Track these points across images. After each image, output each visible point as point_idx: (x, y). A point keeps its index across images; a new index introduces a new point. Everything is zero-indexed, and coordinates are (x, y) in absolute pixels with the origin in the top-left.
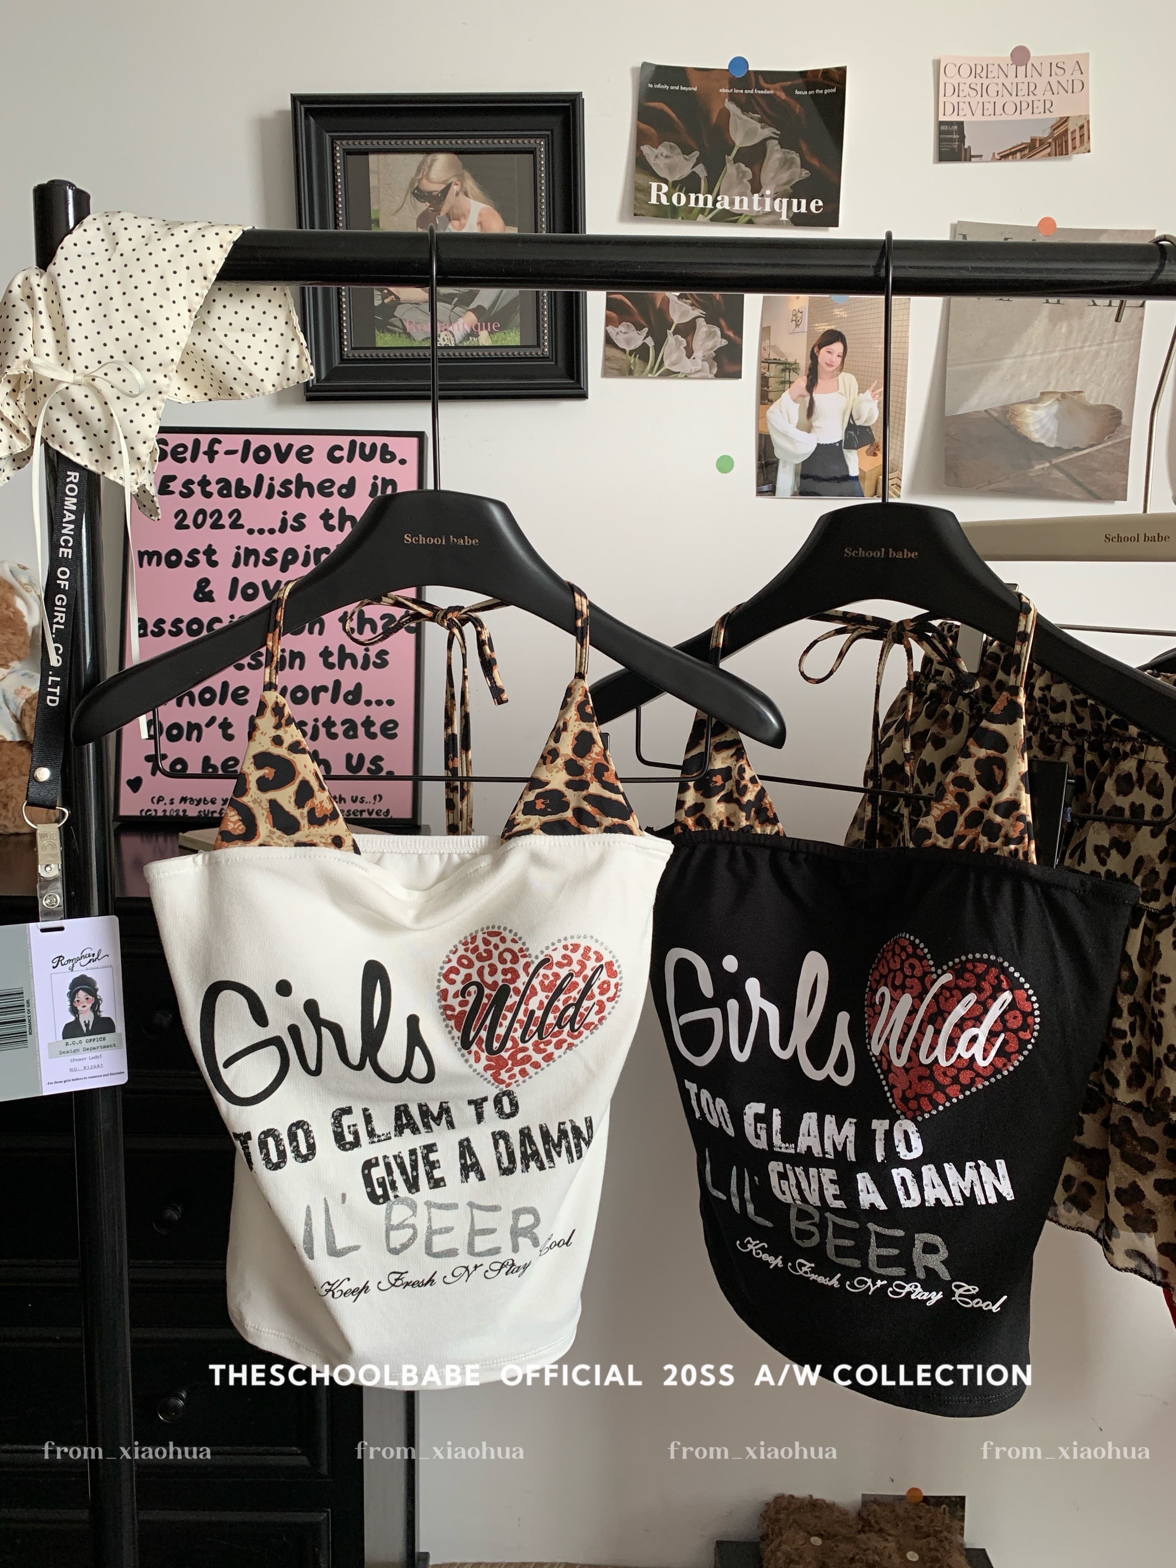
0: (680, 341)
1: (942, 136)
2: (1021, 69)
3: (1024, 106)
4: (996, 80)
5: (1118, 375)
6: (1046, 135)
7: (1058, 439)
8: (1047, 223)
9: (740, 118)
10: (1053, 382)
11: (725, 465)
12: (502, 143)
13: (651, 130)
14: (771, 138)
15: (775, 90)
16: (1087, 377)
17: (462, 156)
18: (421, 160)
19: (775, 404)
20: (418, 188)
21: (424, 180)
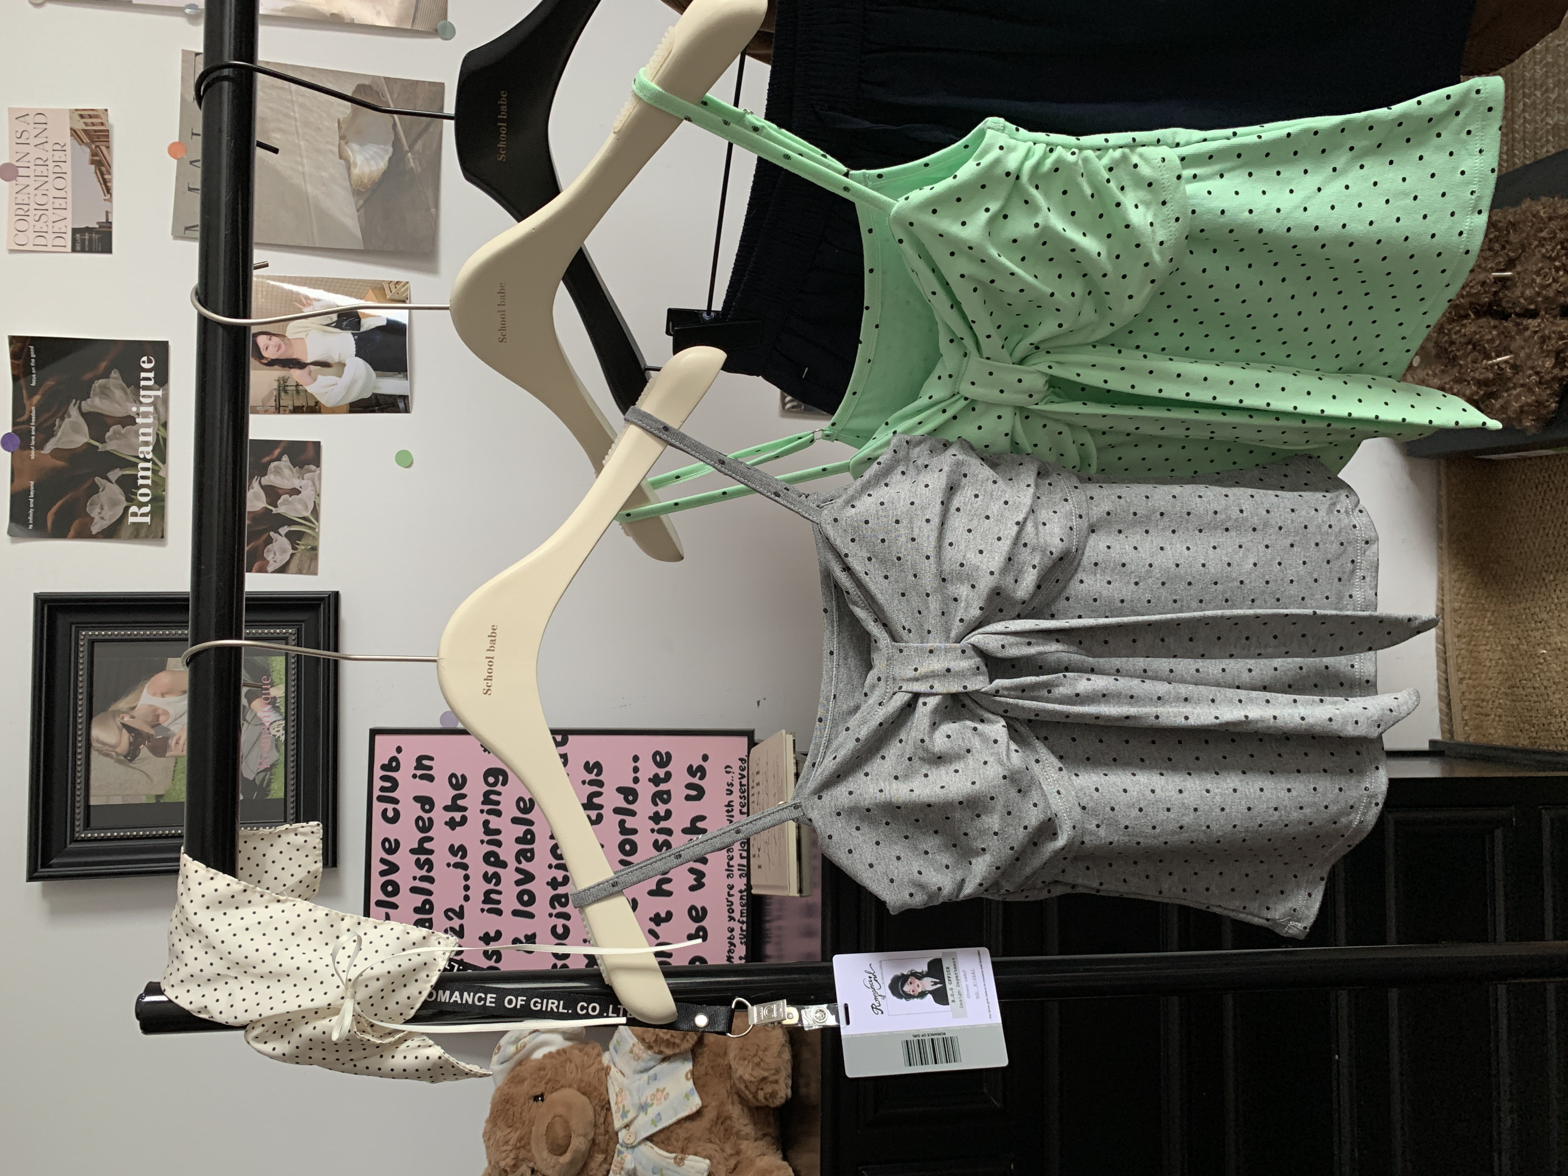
0: (284, 500)
1: (87, 249)
2: (21, 172)
3: (57, 169)
4: (32, 196)
6: (88, 150)
7: (385, 144)
8: (173, 150)
9: (60, 439)
10: (330, 147)
11: (405, 459)
12: (83, 673)
13: (76, 524)
14: (80, 408)
15: (31, 405)
16: (324, 115)
17: (94, 712)
18: (96, 753)
19: (319, 399)
20: (126, 757)
21: (118, 750)
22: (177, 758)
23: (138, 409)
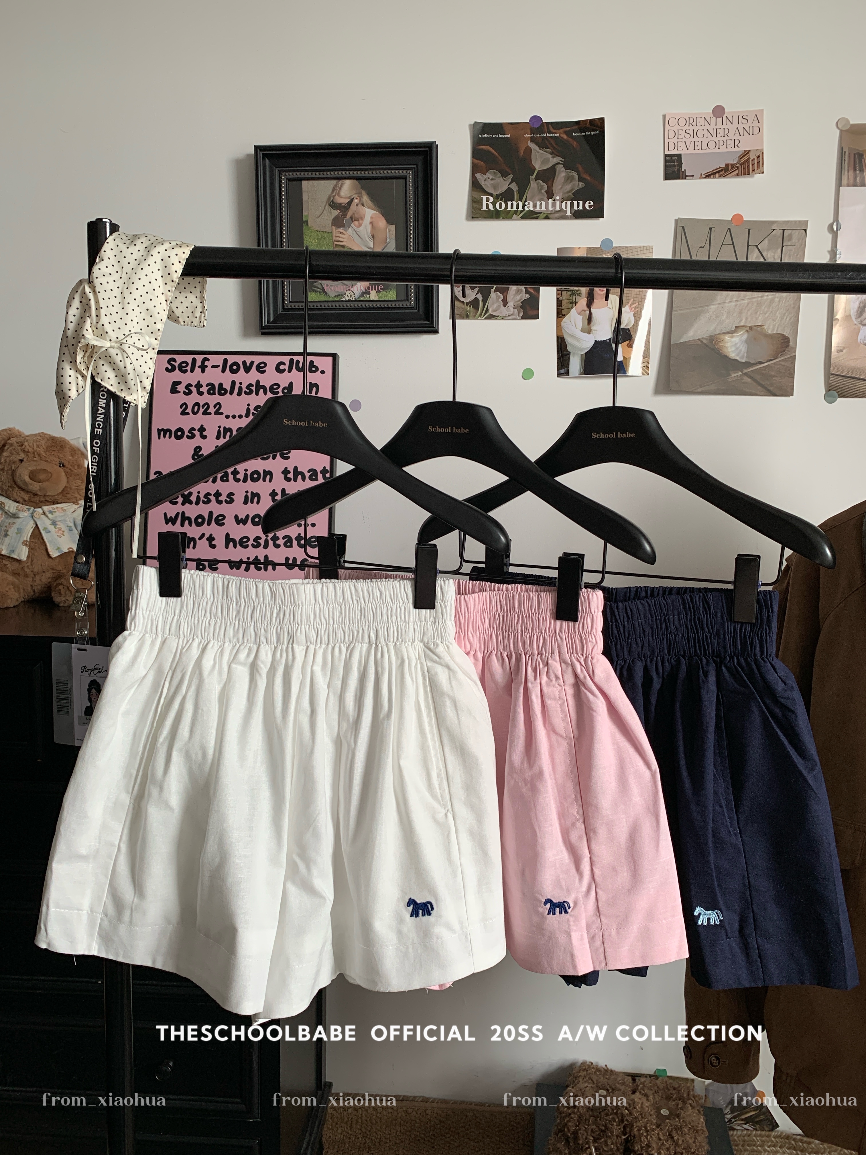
0: (499, 296)
1: (667, 164)
2: (719, 120)
3: (721, 143)
4: (703, 127)
5: (786, 314)
6: (735, 162)
7: (746, 357)
8: (738, 217)
9: (538, 152)
10: (744, 321)
11: (528, 374)
12: (386, 173)
13: (482, 163)
14: (558, 164)
15: (560, 133)
16: (766, 316)
17: (360, 181)
18: (335, 184)
19: (567, 317)
20: (332, 201)
21: (337, 196)
22: (331, 233)
23: (558, 200)
